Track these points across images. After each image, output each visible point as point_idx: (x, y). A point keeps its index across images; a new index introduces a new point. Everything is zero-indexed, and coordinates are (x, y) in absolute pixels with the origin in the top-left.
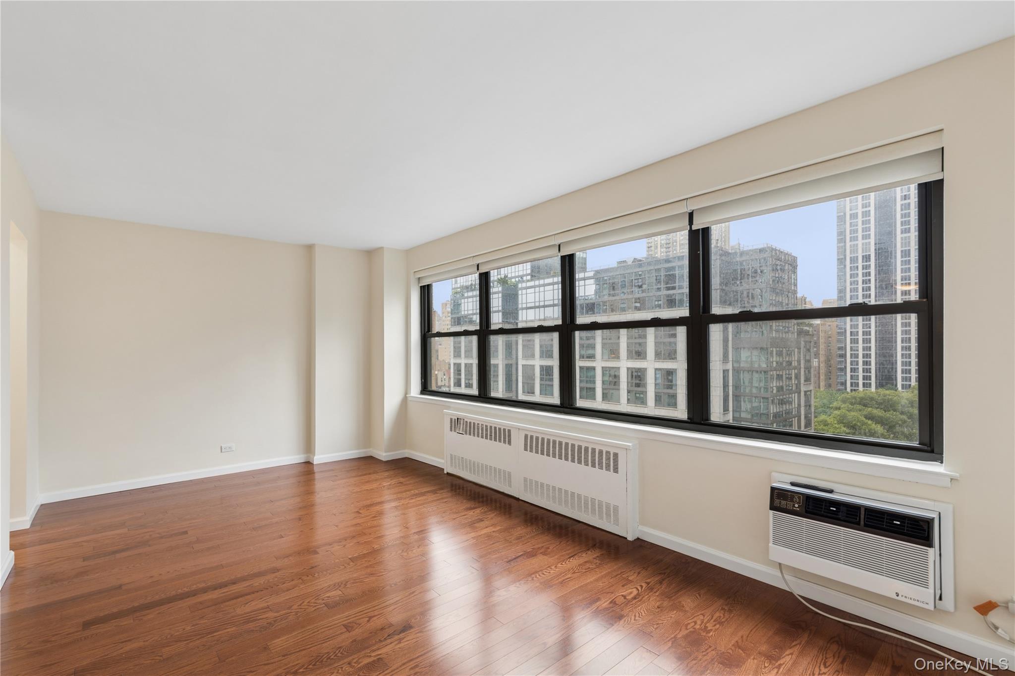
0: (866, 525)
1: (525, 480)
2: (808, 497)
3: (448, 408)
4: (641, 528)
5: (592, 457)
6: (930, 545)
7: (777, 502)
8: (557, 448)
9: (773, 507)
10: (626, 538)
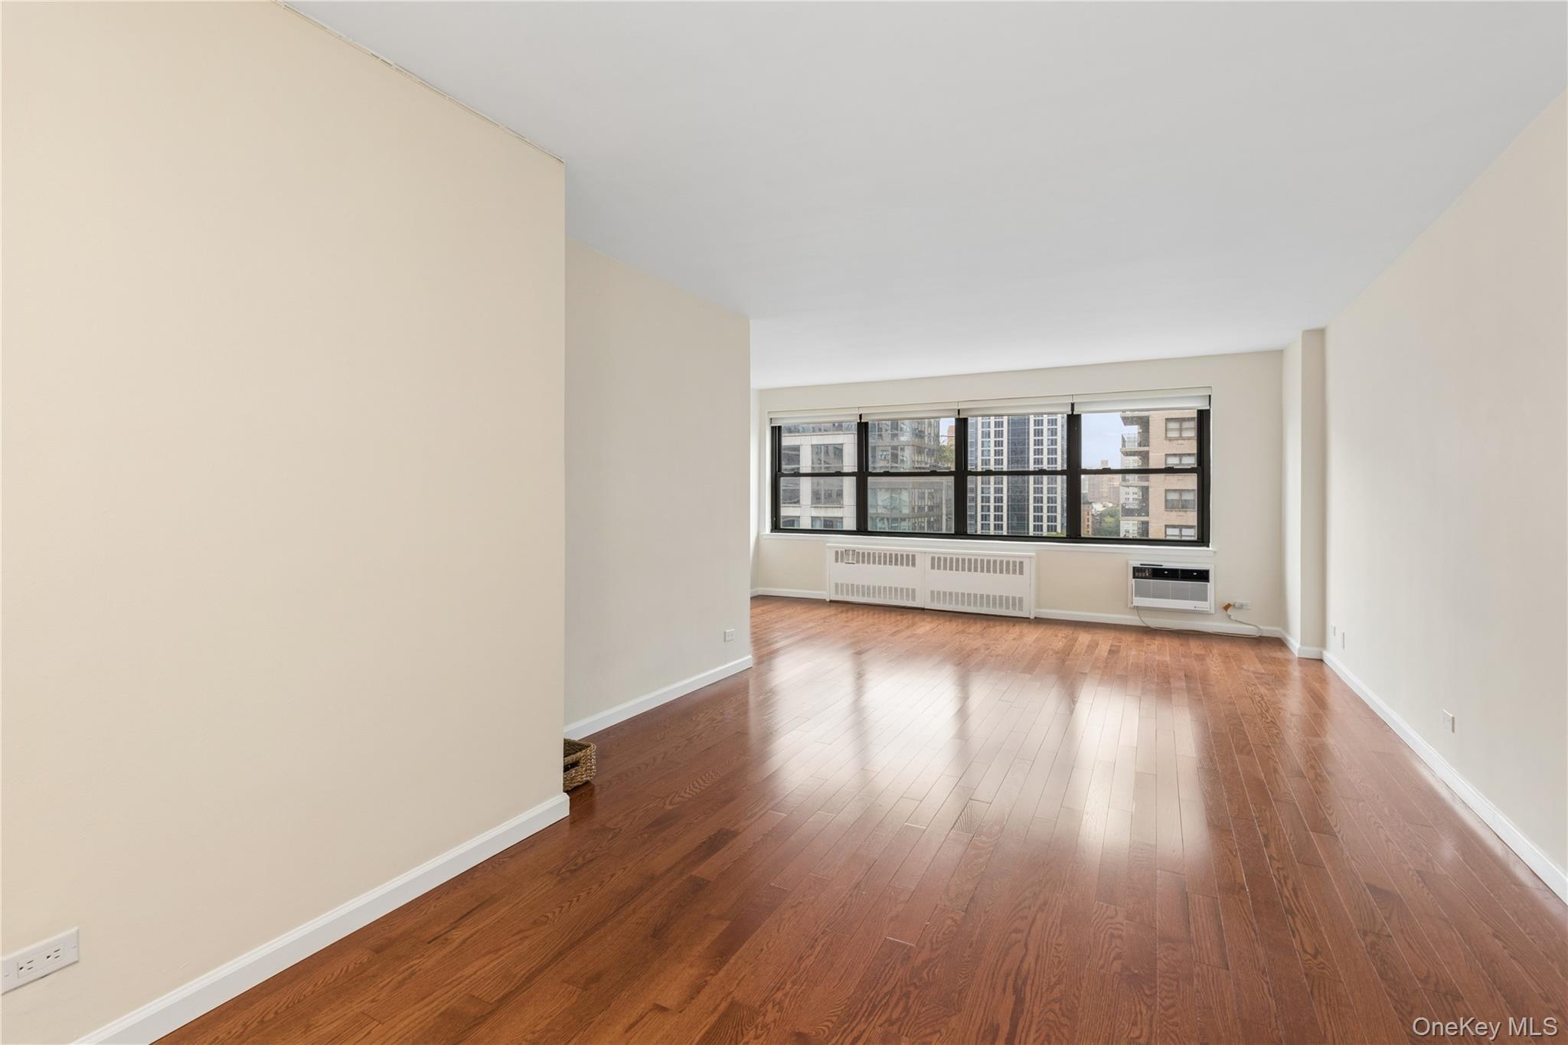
0: (1181, 578)
1: (932, 592)
2: (1154, 569)
3: (828, 542)
4: (1038, 610)
5: (1000, 566)
6: (1208, 581)
7: (1137, 574)
8: (966, 565)
9: (1134, 577)
10: (1029, 618)
